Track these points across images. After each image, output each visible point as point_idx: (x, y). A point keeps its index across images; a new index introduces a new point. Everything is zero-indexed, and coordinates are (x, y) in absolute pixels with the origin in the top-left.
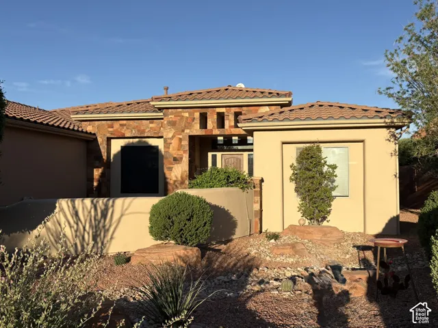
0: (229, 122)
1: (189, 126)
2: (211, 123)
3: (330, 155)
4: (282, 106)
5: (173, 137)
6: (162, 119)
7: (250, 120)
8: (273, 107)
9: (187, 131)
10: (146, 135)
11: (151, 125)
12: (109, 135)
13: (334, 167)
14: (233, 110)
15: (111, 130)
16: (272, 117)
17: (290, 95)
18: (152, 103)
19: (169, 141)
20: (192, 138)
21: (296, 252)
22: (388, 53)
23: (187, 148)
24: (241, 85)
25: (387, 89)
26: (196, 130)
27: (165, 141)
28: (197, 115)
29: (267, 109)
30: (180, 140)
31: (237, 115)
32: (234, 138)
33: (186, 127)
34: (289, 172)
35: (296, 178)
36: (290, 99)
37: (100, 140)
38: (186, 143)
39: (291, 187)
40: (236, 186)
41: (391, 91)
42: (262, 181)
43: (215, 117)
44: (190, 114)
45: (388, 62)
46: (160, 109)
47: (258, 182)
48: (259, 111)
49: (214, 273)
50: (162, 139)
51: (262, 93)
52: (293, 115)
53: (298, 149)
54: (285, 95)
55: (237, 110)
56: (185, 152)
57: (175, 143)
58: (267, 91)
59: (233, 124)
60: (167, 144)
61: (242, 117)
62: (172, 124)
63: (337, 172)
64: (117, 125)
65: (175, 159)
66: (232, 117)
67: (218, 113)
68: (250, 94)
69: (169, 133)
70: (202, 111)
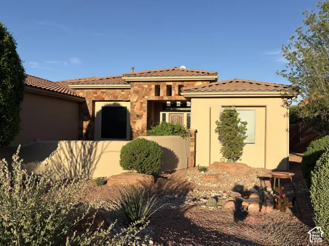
0: (175, 92)
1: (148, 94)
2: (163, 92)
3: (243, 116)
4: (211, 81)
5: (137, 101)
6: (130, 89)
7: (189, 90)
8: (205, 83)
9: (146, 97)
10: (118, 99)
11: (122, 93)
12: (94, 99)
13: (245, 123)
14: (178, 83)
15: (95, 95)
16: (204, 89)
17: (216, 74)
18: (123, 78)
19: (134, 104)
20: (149, 102)
21: (219, 180)
22: (284, 47)
23: (146, 109)
24: (183, 67)
25: (283, 71)
26: (153, 97)
27: (131, 104)
28: (153, 87)
29: (200, 83)
30: (142, 103)
31: (180, 87)
32: (178, 102)
33: (146, 95)
34: (214, 126)
35: (219, 130)
36: (216, 77)
37: (88, 102)
38: (145, 105)
39: (216, 136)
40: (179, 135)
41: (285, 73)
42: (196, 132)
43: (166, 88)
44: (148, 86)
45: (283, 53)
46: (129, 82)
47: (193, 132)
48: (195, 85)
49: (163, 193)
50: (129, 102)
51: (197, 72)
52: (218, 88)
54: (213, 74)
55: (180, 83)
56: (144, 111)
57: (138, 105)
58: (201, 71)
59: (177, 93)
60: (133, 106)
61: (183, 89)
62: (137, 92)
63: (247, 127)
64: (99, 92)
65: (138, 116)
66: (177, 89)
67: (167, 86)
68: (189, 73)
69: (134, 98)
70: (157, 84)
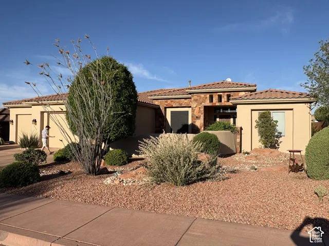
0: (224, 99)
1: (204, 101)
2: (215, 99)
3: (275, 116)
4: (251, 91)
5: (196, 107)
6: (191, 98)
7: (236, 99)
8: (247, 92)
9: (203, 104)
10: (183, 106)
11: (185, 101)
12: (165, 106)
13: (277, 122)
14: (226, 93)
15: (166, 103)
16: (246, 98)
17: (255, 86)
18: (187, 91)
19: (194, 109)
20: (205, 107)
21: (257, 159)
22: (305, 67)
23: (203, 112)
24: (229, 80)
25: (306, 83)
26: (208, 103)
27: (192, 109)
28: (208, 96)
29: (244, 93)
30: (200, 108)
31: (229, 96)
33: (203, 102)
34: (254, 124)
35: (258, 126)
36: (255, 88)
37: (161, 108)
38: (202, 109)
39: (256, 131)
40: (229, 130)
41: (307, 85)
42: (241, 129)
43: (217, 97)
44: (204, 96)
45: (305, 72)
46: (190, 94)
47: (239, 129)
48: (240, 95)
51: (241, 85)
52: (257, 96)
53: (259, 113)
54: (253, 86)
55: (228, 93)
56: (202, 114)
57: (197, 110)
58: (244, 84)
59: (226, 100)
60: (193, 111)
61: (231, 98)
62: (196, 100)
63: (278, 124)
64: (169, 101)
65: (197, 117)
66: (226, 97)
67: (219, 95)
68: (234, 85)
69: (194, 105)
70: (211, 94)
